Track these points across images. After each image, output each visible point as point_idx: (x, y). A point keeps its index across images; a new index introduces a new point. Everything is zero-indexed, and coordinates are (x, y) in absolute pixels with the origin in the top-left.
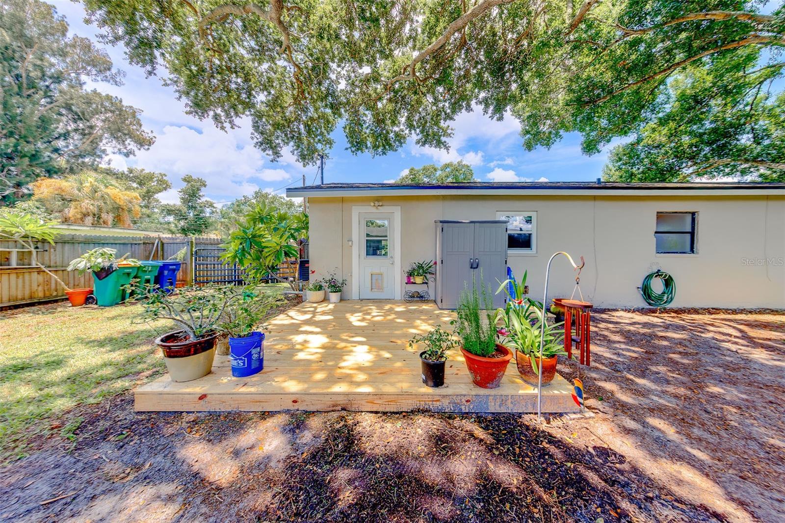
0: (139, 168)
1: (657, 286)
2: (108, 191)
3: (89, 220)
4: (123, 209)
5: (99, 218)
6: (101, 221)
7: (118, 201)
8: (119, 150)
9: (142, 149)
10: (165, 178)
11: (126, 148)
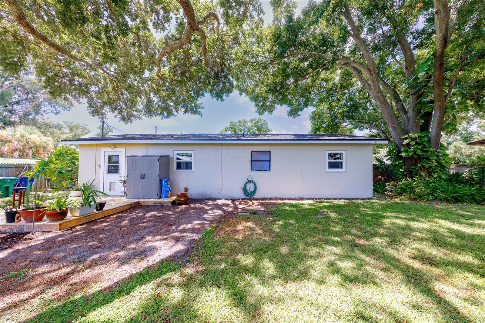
0: (71, 121)
1: (250, 188)
2: (31, 136)
3: (16, 154)
4: (40, 147)
5: (24, 152)
6: (25, 154)
7: (36, 142)
8: (52, 111)
9: (66, 110)
10: (86, 127)
11: (56, 110)
